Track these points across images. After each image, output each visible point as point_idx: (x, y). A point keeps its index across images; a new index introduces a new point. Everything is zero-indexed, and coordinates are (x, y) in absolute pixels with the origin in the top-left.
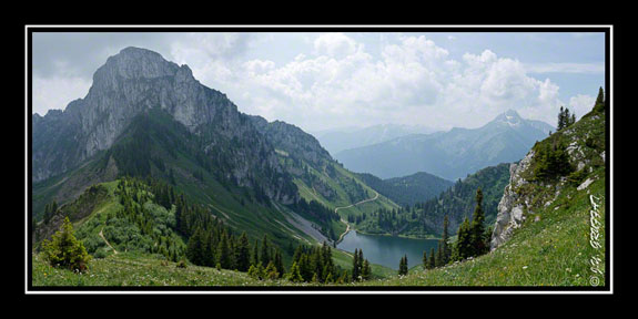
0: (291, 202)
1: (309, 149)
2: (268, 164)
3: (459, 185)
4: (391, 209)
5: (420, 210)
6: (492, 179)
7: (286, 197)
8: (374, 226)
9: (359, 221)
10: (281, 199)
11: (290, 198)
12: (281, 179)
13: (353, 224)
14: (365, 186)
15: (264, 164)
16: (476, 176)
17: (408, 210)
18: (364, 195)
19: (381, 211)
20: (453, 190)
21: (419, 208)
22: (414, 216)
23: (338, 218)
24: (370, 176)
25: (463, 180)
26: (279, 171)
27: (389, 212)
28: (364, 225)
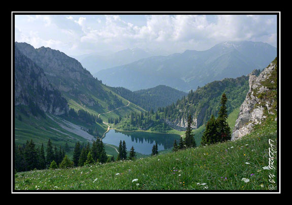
0: (63, 113)
1: (73, 70)
2: (38, 83)
3: (191, 95)
4: (140, 112)
5: (161, 113)
6: (218, 91)
7: (57, 110)
8: (128, 125)
9: (117, 122)
10: (54, 111)
11: (61, 109)
12: (52, 95)
13: (113, 125)
14: (120, 97)
15: (35, 84)
16: (205, 88)
17: (153, 113)
18: (120, 104)
19: (133, 114)
20: (187, 98)
21: (161, 111)
22: (157, 117)
23: (101, 121)
24: (123, 89)
25: (194, 90)
26: (50, 89)
27: (139, 115)
28: (120, 125)
